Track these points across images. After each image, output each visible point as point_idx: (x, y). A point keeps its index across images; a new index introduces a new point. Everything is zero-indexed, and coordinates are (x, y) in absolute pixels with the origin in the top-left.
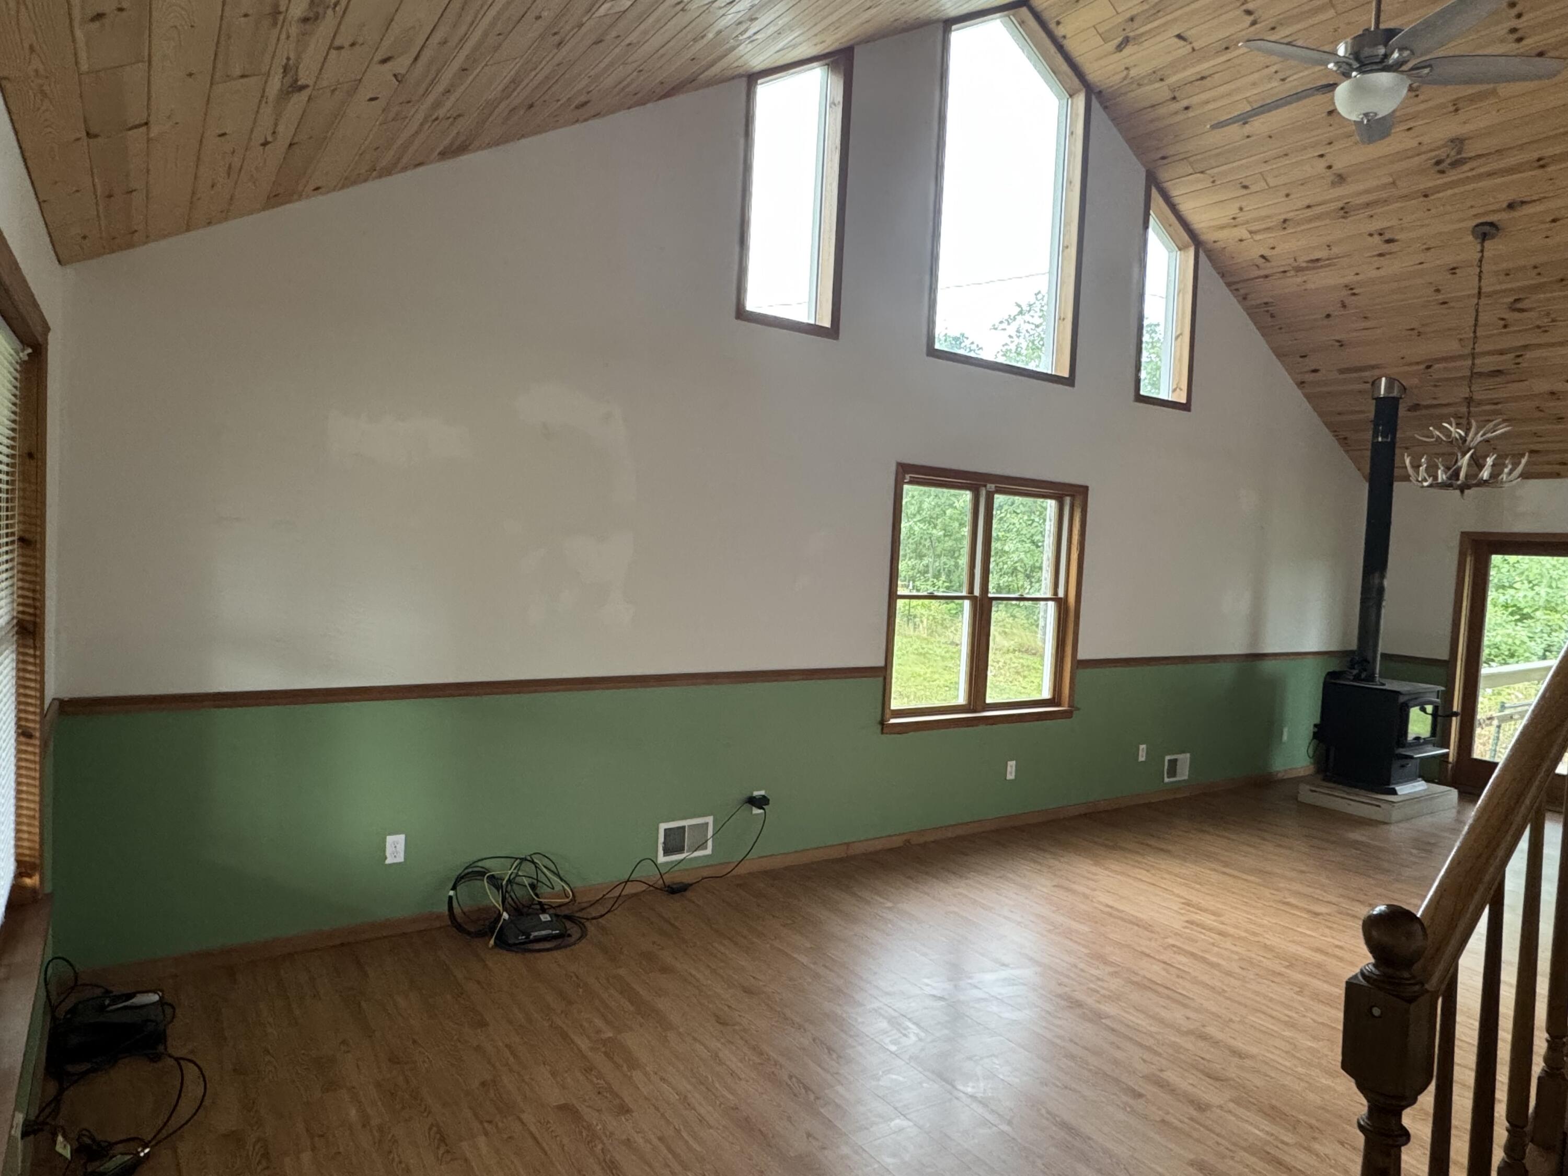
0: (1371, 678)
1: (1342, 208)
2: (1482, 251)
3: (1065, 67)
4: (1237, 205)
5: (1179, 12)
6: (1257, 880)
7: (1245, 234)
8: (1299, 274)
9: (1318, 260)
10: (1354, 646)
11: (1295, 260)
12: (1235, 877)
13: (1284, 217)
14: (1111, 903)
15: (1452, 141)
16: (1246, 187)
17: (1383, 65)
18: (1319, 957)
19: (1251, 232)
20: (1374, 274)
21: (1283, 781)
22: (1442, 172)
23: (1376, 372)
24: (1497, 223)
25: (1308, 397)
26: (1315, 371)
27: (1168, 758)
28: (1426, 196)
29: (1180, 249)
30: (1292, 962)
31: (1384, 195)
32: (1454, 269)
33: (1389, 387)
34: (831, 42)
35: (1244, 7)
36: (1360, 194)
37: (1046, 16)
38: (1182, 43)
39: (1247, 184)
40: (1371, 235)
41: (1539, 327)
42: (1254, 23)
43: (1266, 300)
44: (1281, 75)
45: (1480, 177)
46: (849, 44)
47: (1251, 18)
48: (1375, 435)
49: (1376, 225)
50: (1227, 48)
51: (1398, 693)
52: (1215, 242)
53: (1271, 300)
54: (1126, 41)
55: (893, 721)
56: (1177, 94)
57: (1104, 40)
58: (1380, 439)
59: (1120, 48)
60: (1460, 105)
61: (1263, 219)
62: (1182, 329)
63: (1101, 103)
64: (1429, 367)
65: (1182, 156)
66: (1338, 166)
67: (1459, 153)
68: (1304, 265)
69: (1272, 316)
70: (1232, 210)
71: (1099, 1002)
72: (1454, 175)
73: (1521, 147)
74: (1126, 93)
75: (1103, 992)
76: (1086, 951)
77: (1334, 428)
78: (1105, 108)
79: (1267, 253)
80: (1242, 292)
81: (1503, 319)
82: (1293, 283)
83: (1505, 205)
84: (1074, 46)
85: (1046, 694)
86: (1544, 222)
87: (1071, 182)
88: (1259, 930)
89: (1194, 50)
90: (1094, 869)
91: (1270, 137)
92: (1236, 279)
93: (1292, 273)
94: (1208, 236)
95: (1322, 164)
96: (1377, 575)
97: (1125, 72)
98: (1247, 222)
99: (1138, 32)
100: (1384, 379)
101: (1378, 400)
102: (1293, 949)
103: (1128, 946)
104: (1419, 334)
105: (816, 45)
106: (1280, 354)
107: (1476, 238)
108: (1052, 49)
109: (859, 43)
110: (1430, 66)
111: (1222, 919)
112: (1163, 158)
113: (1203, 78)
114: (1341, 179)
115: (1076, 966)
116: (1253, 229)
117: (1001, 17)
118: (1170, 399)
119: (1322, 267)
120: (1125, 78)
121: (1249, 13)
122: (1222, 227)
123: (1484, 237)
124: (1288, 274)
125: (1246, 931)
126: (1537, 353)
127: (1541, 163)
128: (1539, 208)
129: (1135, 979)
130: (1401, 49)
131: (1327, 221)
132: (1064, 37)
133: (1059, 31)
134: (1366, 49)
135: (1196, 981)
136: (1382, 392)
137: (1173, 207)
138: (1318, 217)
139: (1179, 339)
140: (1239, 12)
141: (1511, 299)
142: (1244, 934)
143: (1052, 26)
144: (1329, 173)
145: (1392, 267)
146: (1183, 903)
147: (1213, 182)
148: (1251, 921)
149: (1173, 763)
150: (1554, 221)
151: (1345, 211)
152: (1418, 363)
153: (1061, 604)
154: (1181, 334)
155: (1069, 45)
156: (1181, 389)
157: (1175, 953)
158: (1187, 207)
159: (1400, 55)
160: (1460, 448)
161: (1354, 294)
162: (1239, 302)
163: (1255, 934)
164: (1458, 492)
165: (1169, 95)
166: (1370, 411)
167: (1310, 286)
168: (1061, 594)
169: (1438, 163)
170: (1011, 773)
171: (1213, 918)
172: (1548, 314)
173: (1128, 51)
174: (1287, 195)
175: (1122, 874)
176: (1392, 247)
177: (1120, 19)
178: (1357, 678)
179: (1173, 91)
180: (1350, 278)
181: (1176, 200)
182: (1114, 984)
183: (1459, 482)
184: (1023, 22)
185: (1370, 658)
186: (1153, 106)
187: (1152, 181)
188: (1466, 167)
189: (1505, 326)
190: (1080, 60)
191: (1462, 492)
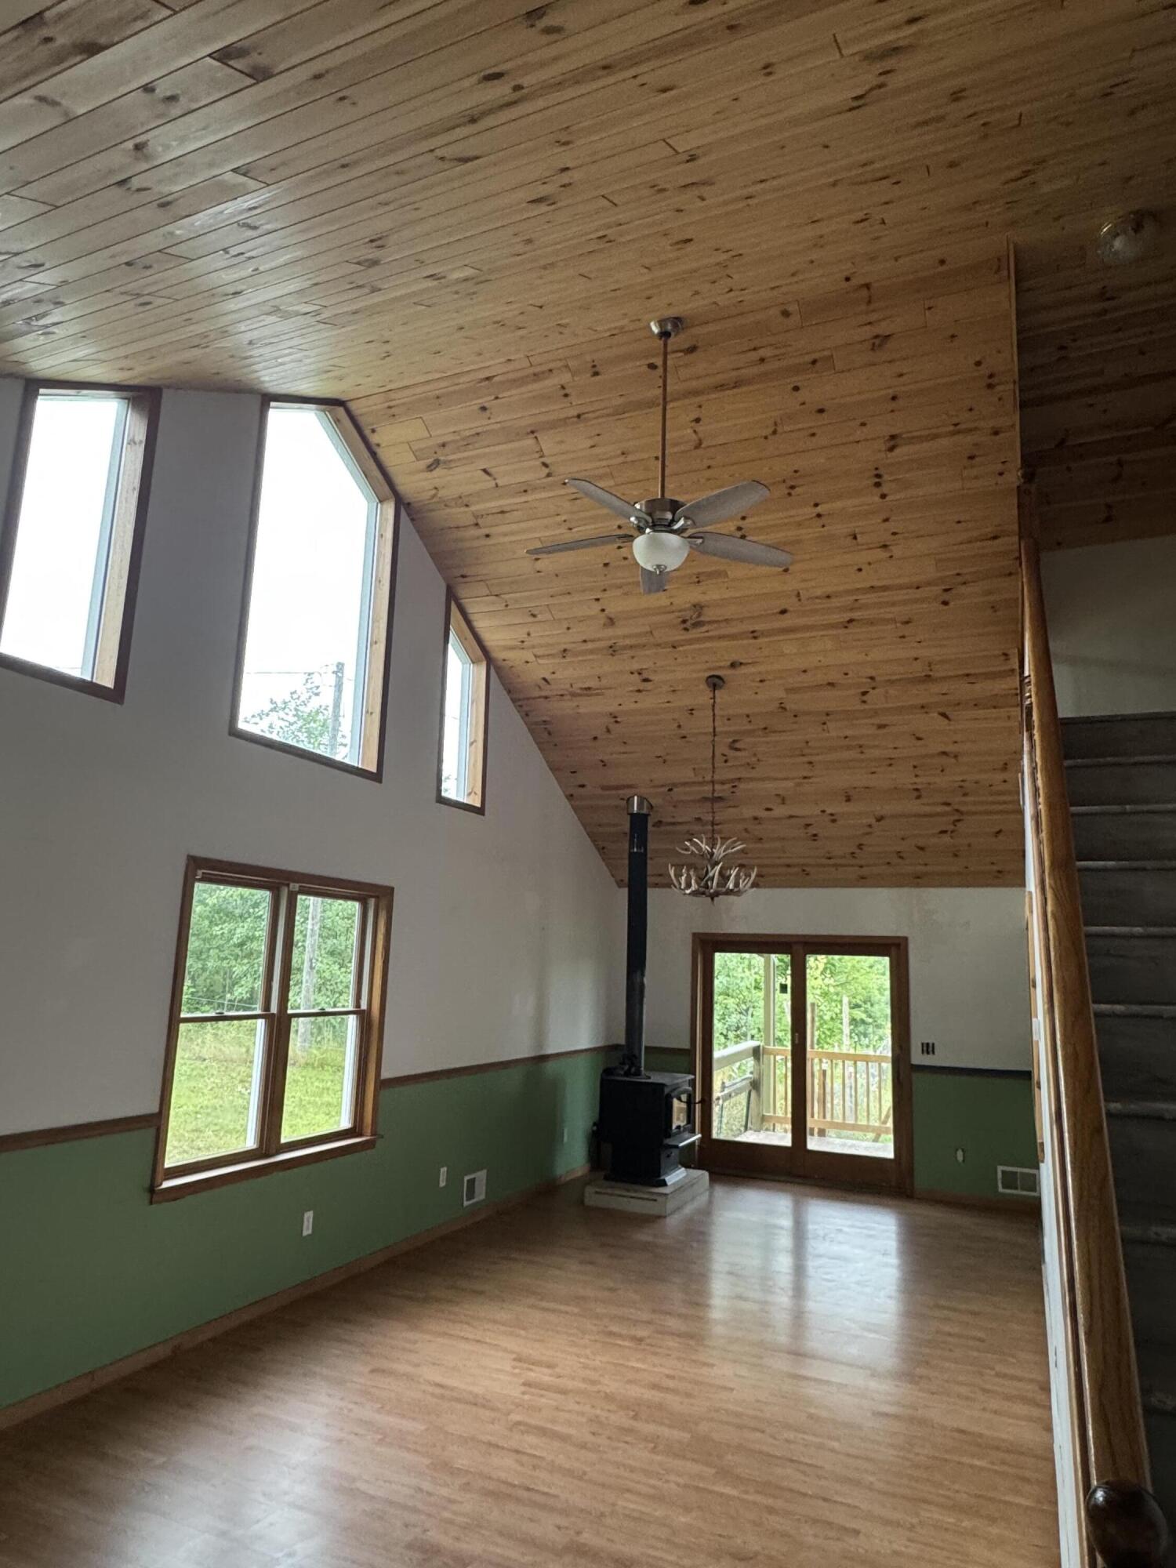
0: (638, 1073)
1: (611, 647)
2: (714, 698)
3: (377, 473)
4: (526, 630)
5: (487, 450)
6: (576, 1310)
7: (531, 658)
8: (574, 699)
9: (589, 688)
10: (621, 1040)
11: (571, 686)
12: (554, 1311)
13: (565, 646)
14: (439, 1379)
15: (695, 606)
16: (534, 616)
17: (668, 527)
18: (655, 1396)
19: (536, 656)
20: (633, 706)
21: (568, 1183)
22: (686, 629)
23: (633, 791)
24: (723, 677)
25: (575, 809)
26: (583, 786)
27: (466, 1178)
28: (674, 647)
29: (473, 663)
30: (635, 1409)
31: (644, 640)
32: (692, 710)
33: (640, 805)
34: (138, 373)
35: (543, 460)
36: (625, 637)
37: (362, 421)
38: (487, 477)
39: (535, 613)
40: (632, 673)
41: (748, 764)
42: (549, 475)
43: (544, 718)
44: (568, 525)
45: (711, 638)
46: (158, 383)
47: (546, 471)
48: (631, 846)
49: (636, 666)
50: (525, 491)
51: (663, 1085)
52: (504, 660)
53: (548, 719)
54: (437, 463)
55: (167, 1184)
56: (480, 521)
57: (416, 457)
58: (635, 850)
59: (430, 468)
60: (701, 578)
61: (548, 645)
62: (476, 735)
63: (409, 515)
64: (670, 790)
65: (479, 578)
66: (611, 610)
67: (699, 615)
68: (579, 691)
69: (549, 733)
70: (521, 633)
71: (458, 1539)
72: (694, 633)
73: (742, 620)
74: (433, 510)
75: (460, 1519)
76: (427, 1461)
77: (593, 837)
78: (412, 520)
79: (549, 677)
80: (526, 708)
81: (725, 755)
82: (567, 706)
83: (729, 663)
84: (388, 456)
85: (345, 1123)
86: (753, 681)
87: (380, 581)
88: (593, 1375)
89: (497, 486)
90: (411, 1335)
91: (557, 575)
92: (521, 696)
93: (569, 697)
94: (498, 655)
95: (597, 607)
96: (639, 973)
97: (434, 492)
98: (533, 647)
99: (451, 457)
100: (636, 798)
101: (632, 815)
102: (635, 1392)
103: (473, 1439)
104: (665, 761)
105: (122, 369)
106: (554, 769)
107: (709, 687)
108: (366, 454)
109: (169, 387)
110: (701, 538)
111: (557, 1370)
112: (463, 576)
113: (502, 512)
114: (611, 622)
115: (420, 1490)
116: (538, 654)
117: (317, 410)
118: (465, 802)
119: (591, 695)
120: (434, 496)
121: (545, 465)
122: (512, 648)
123: (715, 687)
124: (565, 698)
125: (584, 1380)
126: (751, 785)
127: (754, 634)
128: (752, 669)
129: (491, 1486)
130: (686, 518)
131: (599, 656)
132: (378, 445)
133: (374, 439)
134: (658, 512)
135: (554, 1468)
136: (635, 809)
137: (469, 623)
138: (592, 652)
139: (474, 746)
140: (538, 463)
141: (731, 740)
142: (582, 1386)
143: (367, 432)
144: (603, 615)
145: (648, 702)
146: (514, 1360)
147: (507, 606)
148: (585, 1367)
149: (472, 1182)
150: (761, 681)
151: (613, 650)
152: (662, 786)
153: (364, 1017)
154: (475, 741)
155: (382, 454)
156: (475, 793)
157: (523, 1433)
158: (480, 624)
159: (685, 522)
160: (709, 860)
161: (617, 722)
162: (522, 718)
163: (593, 1382)
164: (709, 899)
165: (473, 521)
166: (626, 827)
167: (581, 710)
168: (364, 1006)
169: (684, 622)
170: (308, 1228)
171: (546, 1370)
172: (755, 755)
173: (438, 472)
174: (568, 629)
175: (444, 1335)
176: (648, 685)
177: (430, 443)
178: (627, 1074)
179: (476, 517)
180: (613, 708)
181: (472, 617)
182: (469, 1504)
183: (712, 891)
184: (338, 420)
185: (637, 1054)
186: (457, 527)
187: (451, 596)
188: (704, 629)
189: (726, 761)
190: (392, 471)
191: (712, 899)
